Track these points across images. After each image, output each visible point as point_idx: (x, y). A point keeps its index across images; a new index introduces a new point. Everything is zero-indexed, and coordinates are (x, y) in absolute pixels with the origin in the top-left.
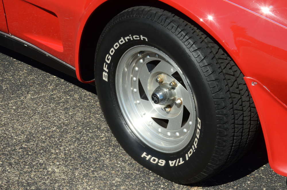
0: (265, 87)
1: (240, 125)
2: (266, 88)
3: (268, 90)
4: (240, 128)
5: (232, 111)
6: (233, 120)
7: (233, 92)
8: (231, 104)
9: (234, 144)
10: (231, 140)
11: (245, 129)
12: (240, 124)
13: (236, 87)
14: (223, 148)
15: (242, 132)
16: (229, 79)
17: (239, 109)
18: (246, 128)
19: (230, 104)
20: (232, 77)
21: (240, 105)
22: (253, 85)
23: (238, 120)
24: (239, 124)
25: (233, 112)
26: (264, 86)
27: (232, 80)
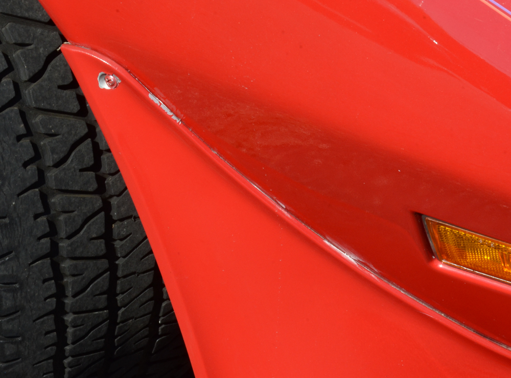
0: (156, 101)
1: (91, 263)
2: (164, 107)
3: (169, 113)
4: (92, 276)
5: (37, 198)
6: (46, 240)
7: (42, 105)
8: (32, 168)
9: (67, 348)
10: (48, 333)
11: (124, 277)
12: (90, 255)
13: (60, 83)
14: (6, 368)
15: (111, 292)
16: (23, 45)
17: (76, 188)
18: (134, 273)
19: (25, 165)
20: (39, 31)
21: (81, 170)
22: (105, 86)
23: (74, 239)
24: (85, 255)
25: (40, 205)
26: (151, 96)
27: (36, 49)
